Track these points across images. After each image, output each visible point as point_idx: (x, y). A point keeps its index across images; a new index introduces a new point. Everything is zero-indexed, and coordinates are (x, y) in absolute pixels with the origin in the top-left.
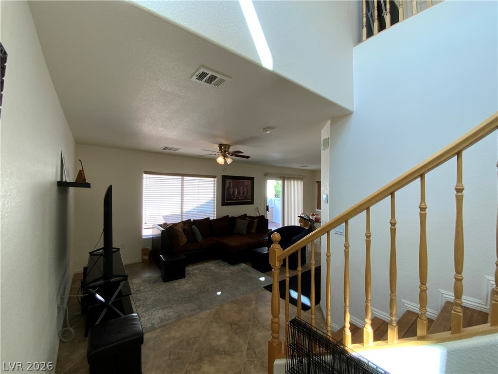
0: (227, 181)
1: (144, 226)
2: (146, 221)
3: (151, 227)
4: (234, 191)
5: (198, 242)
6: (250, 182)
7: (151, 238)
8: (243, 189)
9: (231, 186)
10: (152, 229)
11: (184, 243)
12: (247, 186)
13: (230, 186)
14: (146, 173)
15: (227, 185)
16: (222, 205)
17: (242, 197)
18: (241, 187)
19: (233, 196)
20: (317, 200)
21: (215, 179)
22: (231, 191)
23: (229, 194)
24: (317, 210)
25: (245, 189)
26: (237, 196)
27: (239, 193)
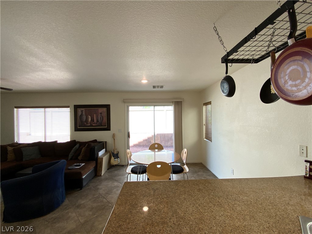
0: (79, 110)
4: (87, 118)
6: (104, 109)
8: (97, 116)
9: (84, 113)
12: (101, 113)
13: (82, 114)
14: (17, 107)
15: (79, 114)
16: (75, 131)
17: (96, 124)
18: (95, 115)
19: (86, 123)
20: (204, 127)
21: (69, 108)
22: (84, 118)
23: (82, 121)
24: (205, 139)
25: (99, 116)
26: (90, 123)
27: (92, 120)
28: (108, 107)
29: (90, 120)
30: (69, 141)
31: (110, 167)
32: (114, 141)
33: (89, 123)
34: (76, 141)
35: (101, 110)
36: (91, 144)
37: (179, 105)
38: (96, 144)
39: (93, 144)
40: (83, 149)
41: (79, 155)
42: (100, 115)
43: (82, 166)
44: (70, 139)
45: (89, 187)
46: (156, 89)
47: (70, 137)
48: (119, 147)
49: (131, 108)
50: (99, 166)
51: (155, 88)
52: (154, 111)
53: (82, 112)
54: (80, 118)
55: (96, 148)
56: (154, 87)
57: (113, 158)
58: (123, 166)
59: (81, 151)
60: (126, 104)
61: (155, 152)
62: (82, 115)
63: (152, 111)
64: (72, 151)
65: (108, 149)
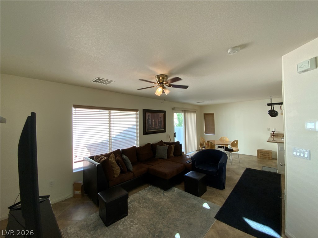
0: (147, 114)
1: (75, 160)
2: (77, 154)
3: (82, 159)
4: (152, 122)
5: (131, 171)
6: (162, 115)
7: (81, 171)
8: (158, 120)
10: (82, 162)
11: (119, 175)
14: (76, 106)
15: (147, 118)
16: (143, 135)
17: (158, 127)
19: (151, 127)
22: (150, 122)
23: (148, 125)
24: (205, 134)
25: (160, 120)
26: (154, 126)
27: (156, 124)
35: (160, 115)
49: (175, 114)
53: (149, 117)
54: (147, 121)
60: (172, 111)
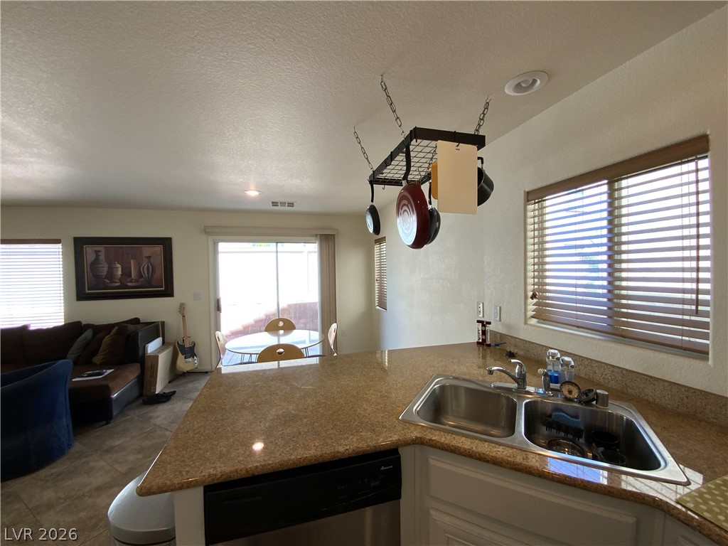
0: (90, 250)
4: (111, 269)
6: (158, 248)
8: (139, 264)
9: (102, 257)
12: (149, 257)
13: (97, 259)
15: (89, 259)
16: (77, 300)
17: (137, 281)
18: (132, 261)
19: (108, 281)
20: (377, 284)
21: (60, 246)
22: (104, 269)
23: (96, 276)
24: (378, 308)
25: (145, 264)
26: (120, 280)
27: (126, 273)
28: (166, 243)
29: (120, 272)
30: (63, 323)
31: (176, 375)
32: (184, 320)
33: (118, 281)
34: (83, 323)
35: (147, 250)
36: (127, 327)
37: (328, 242)
38: (138, 326)
39: (131, 327)
40: (107, 340)
41: (95, 353)
42: (145, 261)
43: (106, 374)
44: (63, 320)
45: (129, 417)
46: (279, 208)
47: (63, 314)
48: (196, 334)
49: (222, 246)
50: (148, 373)
51: (278, 206)
52: (277, 252)
53: (97, 256)
54: (91, 267)
55: (140, 334)
56: (275, 204)
57: (181, 357)
58: (207, 373)
59: (100, 345)
60: (211, 239)
61: (279, 336)
62: (96, 262)
63: (273, 252)
64: (75, 344)
65: (169, 338)
